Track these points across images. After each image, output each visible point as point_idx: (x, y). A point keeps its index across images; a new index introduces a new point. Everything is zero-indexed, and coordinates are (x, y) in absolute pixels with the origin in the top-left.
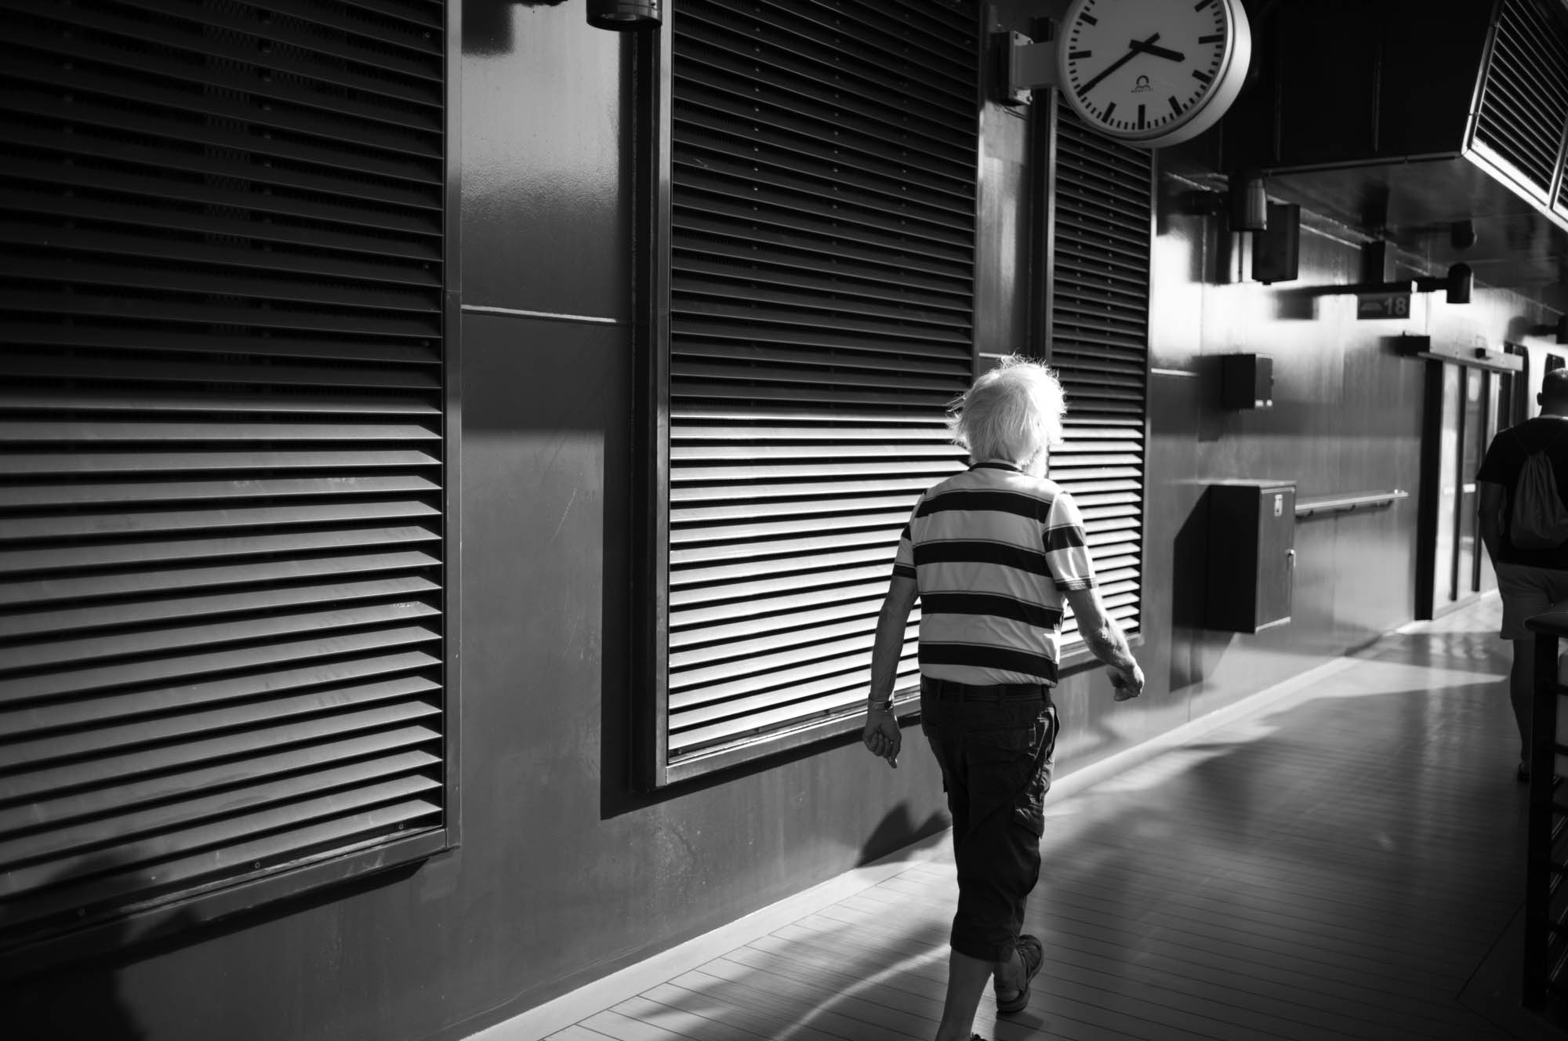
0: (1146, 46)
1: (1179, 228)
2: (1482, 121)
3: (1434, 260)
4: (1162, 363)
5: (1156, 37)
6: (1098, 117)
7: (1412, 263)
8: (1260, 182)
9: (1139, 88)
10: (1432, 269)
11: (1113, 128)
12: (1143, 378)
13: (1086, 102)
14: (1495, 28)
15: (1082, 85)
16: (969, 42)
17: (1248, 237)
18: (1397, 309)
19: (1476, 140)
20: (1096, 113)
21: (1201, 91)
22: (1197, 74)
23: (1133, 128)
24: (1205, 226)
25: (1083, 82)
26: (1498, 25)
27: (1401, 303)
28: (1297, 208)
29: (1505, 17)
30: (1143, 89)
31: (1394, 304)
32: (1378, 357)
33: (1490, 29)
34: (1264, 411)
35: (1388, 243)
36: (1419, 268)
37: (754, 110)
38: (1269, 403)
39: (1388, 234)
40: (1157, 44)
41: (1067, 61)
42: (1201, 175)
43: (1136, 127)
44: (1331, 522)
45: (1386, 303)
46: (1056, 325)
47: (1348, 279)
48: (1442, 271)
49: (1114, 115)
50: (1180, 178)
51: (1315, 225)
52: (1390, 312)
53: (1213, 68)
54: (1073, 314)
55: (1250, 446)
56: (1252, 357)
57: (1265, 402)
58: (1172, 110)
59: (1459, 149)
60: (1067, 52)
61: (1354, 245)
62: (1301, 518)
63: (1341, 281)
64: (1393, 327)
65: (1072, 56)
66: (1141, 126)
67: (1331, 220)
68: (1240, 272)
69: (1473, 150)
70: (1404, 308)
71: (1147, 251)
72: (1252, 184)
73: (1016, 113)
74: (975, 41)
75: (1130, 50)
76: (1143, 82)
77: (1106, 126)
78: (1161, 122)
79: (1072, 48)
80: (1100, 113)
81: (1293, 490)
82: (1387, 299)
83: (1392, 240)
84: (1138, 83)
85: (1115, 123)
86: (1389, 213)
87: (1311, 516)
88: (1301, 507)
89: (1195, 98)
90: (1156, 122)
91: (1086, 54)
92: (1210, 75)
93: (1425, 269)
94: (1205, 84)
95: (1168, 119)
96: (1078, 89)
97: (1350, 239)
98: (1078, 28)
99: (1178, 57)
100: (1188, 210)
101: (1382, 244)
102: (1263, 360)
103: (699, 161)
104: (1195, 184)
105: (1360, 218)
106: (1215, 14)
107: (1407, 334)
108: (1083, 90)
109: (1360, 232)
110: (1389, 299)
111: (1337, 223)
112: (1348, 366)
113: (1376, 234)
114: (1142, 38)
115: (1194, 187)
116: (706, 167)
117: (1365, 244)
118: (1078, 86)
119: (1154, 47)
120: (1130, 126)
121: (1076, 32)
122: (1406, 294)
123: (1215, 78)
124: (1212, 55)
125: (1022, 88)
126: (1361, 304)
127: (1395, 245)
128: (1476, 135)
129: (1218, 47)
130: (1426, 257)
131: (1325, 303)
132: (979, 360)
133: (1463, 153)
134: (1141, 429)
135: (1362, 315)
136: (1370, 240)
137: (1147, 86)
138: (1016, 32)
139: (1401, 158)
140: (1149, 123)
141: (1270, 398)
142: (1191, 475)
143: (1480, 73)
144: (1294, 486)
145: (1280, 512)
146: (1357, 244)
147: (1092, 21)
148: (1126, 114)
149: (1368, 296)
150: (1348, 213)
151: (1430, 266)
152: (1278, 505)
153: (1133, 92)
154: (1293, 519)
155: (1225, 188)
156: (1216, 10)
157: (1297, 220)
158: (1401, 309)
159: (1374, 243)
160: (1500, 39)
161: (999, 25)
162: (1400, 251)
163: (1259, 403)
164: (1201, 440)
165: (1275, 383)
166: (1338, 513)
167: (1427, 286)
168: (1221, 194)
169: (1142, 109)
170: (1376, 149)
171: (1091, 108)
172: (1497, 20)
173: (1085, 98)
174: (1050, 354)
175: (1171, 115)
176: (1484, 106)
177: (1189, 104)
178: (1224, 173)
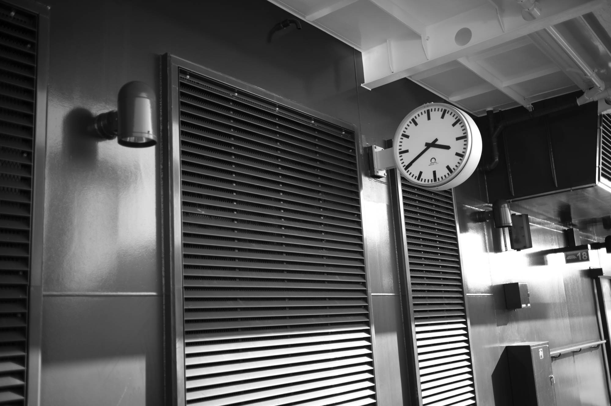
0: (433, 144)
1: (472, 229)
2: (603, 169)
3: (598, 235)
4: (472, 290)
5: (436, 140)
6: (415, 178)
7: (588, 237)
8: (506, 205)
9: (432, 164)
10: (598, 239)
11: (423, 182)
12: (462, 299)
13: (409, 173)
14: (600, 129)
15: (406, 165)
16: (351, 151)
17: (507, 230)
18: (583, 257)
19: (602, 178)
20: (414, 177)
21: (460, 161)
22: (457, 154)
23: (432, 182)
24: (485, 227)
25: (406, 164)
26: (602, 128)
27: (584, 254)
28: (527, 215)
29: (604, 124)
30: (434, 164)
31: (582, 256)
32: (580, 279)
33: (598, 130)
34: (527, 309)
35: (574, 229)
36: (591, 239)
37: (233, 185)
38: (529, 305)
39: (574, 225)
40: (437, 143)
41: (398, 155)
42: (481, 205)
43: (433, 181)
44: (571, 358)
45: (578, 255)
46: (412, 277)
47: (559, 246)
48: (602, 240)
49: (422, 177)
50: (469, 207)
51: (539, 223)
52: (580, 259)
53: (464, 150)
54: (422, 271)
55: (524, 326)
56: (517, 284)
57: (527, 305)
58: (448, 172)
59: (595, 182)
60: (398, 151)
61: (559, 231)
62: (554, 358)
63: (556, 247)
64: (584, 266)
65: (400, 153)
66: (435, 180)
67: (546, 221)
68: (506, 246)
69: (601, 182)
70: (586, 257)
71: (456, 239)
72: (503, 206)
73: (381, 181)
74: (354, 150)
75: (426, 147)
76: (433, 160)
77: (419, 182)
78: (444, 178)
79: (400, 149)
80: (416, 177)
81: (547, 345)
82: (578, 253)
83: (576, 228)
84: (431, 161)
85: (423, 180)
86: (572, 216)
87: (560, 356)
88: (553, 353)
89: (458, 165)
90: (442, 178)
91: (407, 151)
92: (463, 154)
93: (595, 240)
94: (461, 158)
95: (447, 176)
96: (405, 167)
97: (557, 228)
98: (401, 140)
99: (448, 148)
100: (476, 221)
101: (572, 229)
102: (522, 285)
103: (199, 210)
104: (477, 209)
105: (559, 219)
106: (462, 127)
107: (591, 268)
108: (407, 167)
109: (561, 225)
110: (579, 253)
111: (549, 222)
112: (566, 285)
113: (568, 226)
114: (430, 141)
115: (477, 210)
116: (203, 213)
117: (564, 231)
118: (405, 165)
119: (437, 144)
120: (430, 181)
121: (401, 142)
122: (586, 250)
123: (465, 155)
124: (463, 145)
125: (381, 170)
126: (566, 256)
127: (578, 230)
128: (601, 176)
129: (465, 141)
130: (594, 234)
131: (549, 257)
132: (371, 296)
133: (597, 184)
134: (465, 323)
135: (568, 261)
136: (566, 229)
137: (435, 162)
138: (375, 146)
139: (569, 189)
140: (439, 179)
141: (529, 303)
142: (496, 342)
143: (598, 149)
144: (548, 344)
145: (543, 356)
146: (560, 231)
147: (407, 137)
148: (428, 176)
149: (569, 253)
150: (553, 218)
151: (596, 238)
152: (541, 353)
153: (429, 165)
154: (550, 359)
155: (491, 209)
156: (462, 125)
157: (528, 220)
158: (585, 257)
159: (568, 229)
160: (604, 134)
161: (367, 144)
162: (581, 232)
163: (524, 306)
164: (498, 325)
165: (530, 295)
166: (574, 353)
167: (596, 246)
168: (490, 212)
169: (434, 173)
170: (557, 186)
171: (411, 175)
172: (601, 125)
173: (409, 171)
174: (411, 291)
175: (448, 174)
176: (602, 163)
177: (456, 168)
178: (490, 203)
